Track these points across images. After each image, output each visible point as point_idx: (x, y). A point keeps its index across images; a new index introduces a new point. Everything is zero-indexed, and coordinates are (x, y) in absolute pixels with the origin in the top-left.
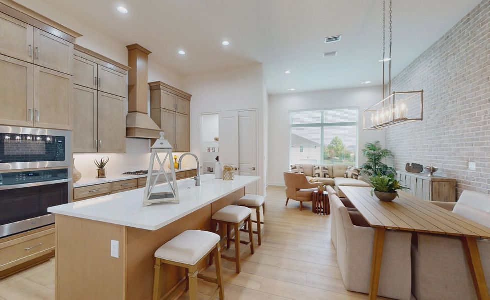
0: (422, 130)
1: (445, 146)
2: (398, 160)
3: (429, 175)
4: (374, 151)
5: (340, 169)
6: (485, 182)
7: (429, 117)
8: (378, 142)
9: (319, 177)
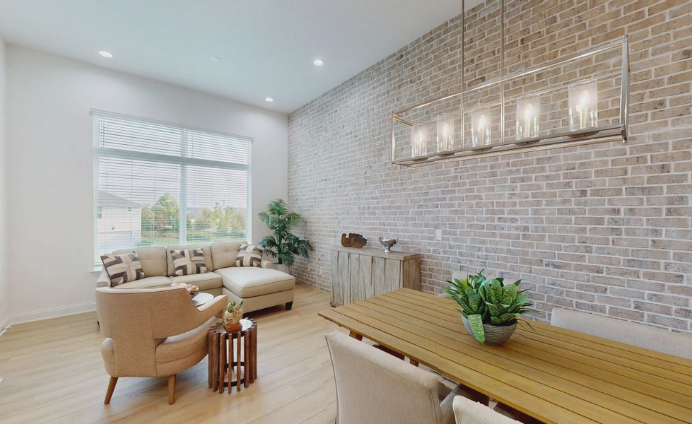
0: (357, 184)
1: (398, 207)
2: (313, 228)
3: (386, 251)
4: (279, 214)
5: (226, 250)
6: (456, 255)
7: (371, 167)
8: (281, 201)
9: (185, 273)
